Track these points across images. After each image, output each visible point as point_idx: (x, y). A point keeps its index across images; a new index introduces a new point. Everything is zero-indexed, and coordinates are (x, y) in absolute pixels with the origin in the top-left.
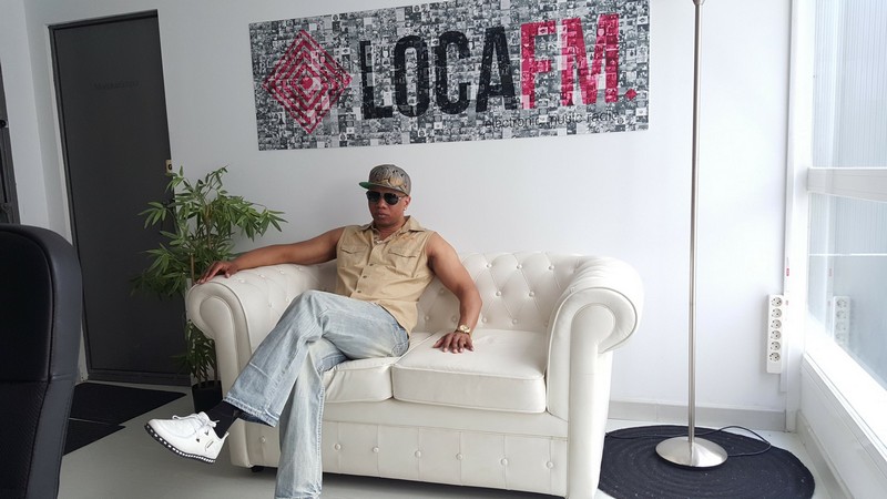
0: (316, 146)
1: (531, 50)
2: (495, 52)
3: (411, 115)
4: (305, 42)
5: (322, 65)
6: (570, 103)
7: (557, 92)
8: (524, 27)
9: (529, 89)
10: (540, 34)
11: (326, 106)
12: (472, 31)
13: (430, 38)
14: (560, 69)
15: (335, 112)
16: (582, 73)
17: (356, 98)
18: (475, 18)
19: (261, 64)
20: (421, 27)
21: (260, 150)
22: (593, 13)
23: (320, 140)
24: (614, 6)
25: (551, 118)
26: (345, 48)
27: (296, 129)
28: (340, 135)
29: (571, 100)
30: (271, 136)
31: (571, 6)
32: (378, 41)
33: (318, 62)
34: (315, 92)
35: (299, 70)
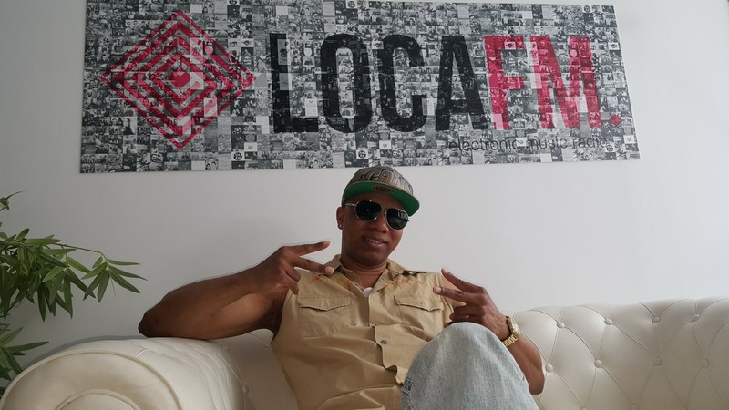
0: (189, 168)
1: (499, 64)
2: (455, 63)
3: (346, 130)
4: (180, 26)
5: (207, 57)
6: (551, 126)
7: (534, 112)
8: (488, 40)
9: (500, 107)
10: (507, 48)
11: (211, 112)
12: (425, 38)
13: (370, 40)
14: (534, 87)
15: (225, 121)
16: (560, 93)
17: (262, 104)
18: (428, 23)
19: (100, 49)
20: (358, 25)
21: (82, 172)
22: (563, 34)
23: (197, 159)
24: (583, 29)
25: (531, 142)
26: (247, 39)
27: (154, 142)
28: (233, 153)
29: (551, 123)
30: (107, 152)
31: (539, 24)
32: (297, 36)
33: (202, 53)
34: (193, 91)
35: (168, 61)
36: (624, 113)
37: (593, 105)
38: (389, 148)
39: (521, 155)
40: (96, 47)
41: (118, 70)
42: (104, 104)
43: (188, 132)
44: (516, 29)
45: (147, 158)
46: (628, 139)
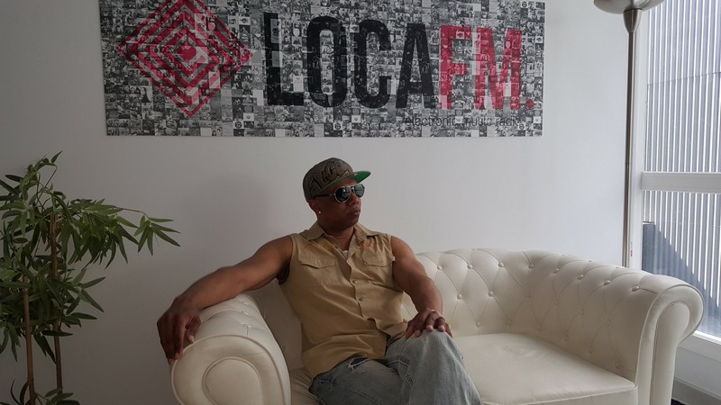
0: (199, 134)
1: (450, 51)
2: (415, 48)
3: (326, 105)
4: (185, 1)
5: (210, 33)
6: (482, 107)
7: (471, 95)
8: (443, 29)
9: (446, 90)
10: (457, 37)
11: (215, 84)
12: (394, 24)
13: (348, 23)
14: (474, 73)
15: (227, 93)
16: (492, 79)
17: (258, 79)
18: (397, 10)
19: (114, 20)
20: (339, 9)
21: (108, 134)
22: (502, 26)
23: (205, 126)
24: (518, 23)
25: (466, 120)
26: (244, 17)
27: (169, 110)
28: (234, 122)
29: (483, 104)
30: (129, 117)
31: (485, 16)
32: (287, 16)
33: (205, 28)
34: (199, 65)
35: (176, 35)
36: (538, 98)
37: (515, 91)
38: (359, 121)
39: (458, 131)
40: (110, 18)
41: (132, 41)
42: (122, 74)
43: (197, 102)
44: (467, 19)
45: (163, 124)
46: (537, 120)
